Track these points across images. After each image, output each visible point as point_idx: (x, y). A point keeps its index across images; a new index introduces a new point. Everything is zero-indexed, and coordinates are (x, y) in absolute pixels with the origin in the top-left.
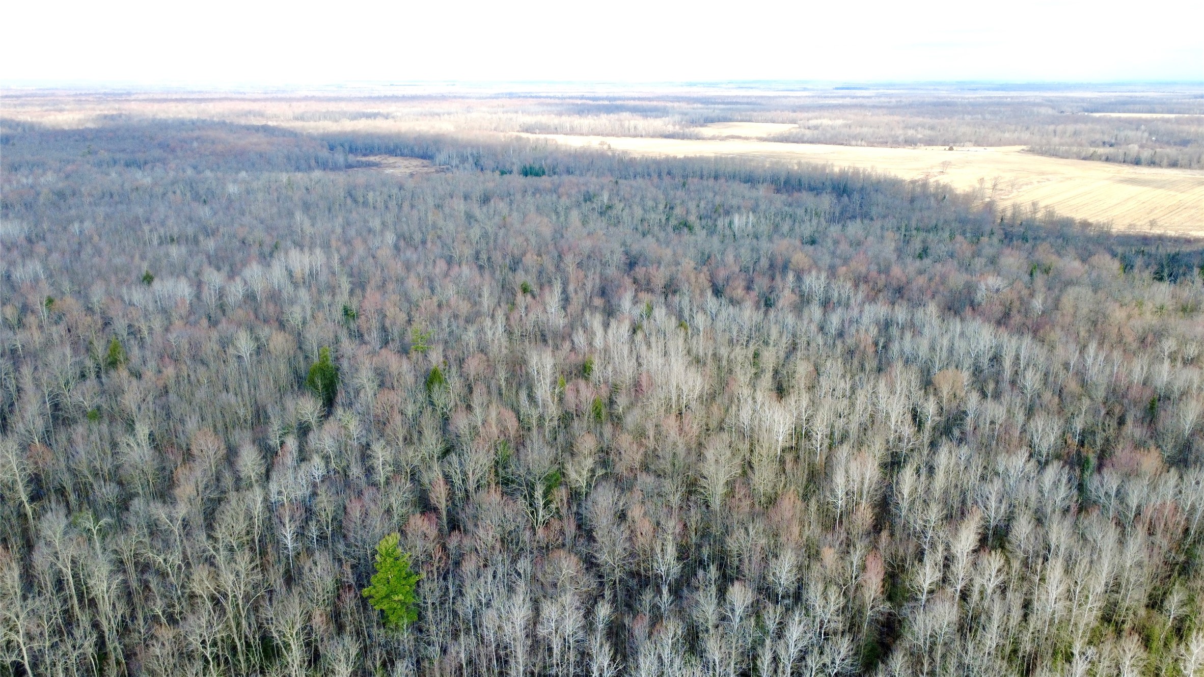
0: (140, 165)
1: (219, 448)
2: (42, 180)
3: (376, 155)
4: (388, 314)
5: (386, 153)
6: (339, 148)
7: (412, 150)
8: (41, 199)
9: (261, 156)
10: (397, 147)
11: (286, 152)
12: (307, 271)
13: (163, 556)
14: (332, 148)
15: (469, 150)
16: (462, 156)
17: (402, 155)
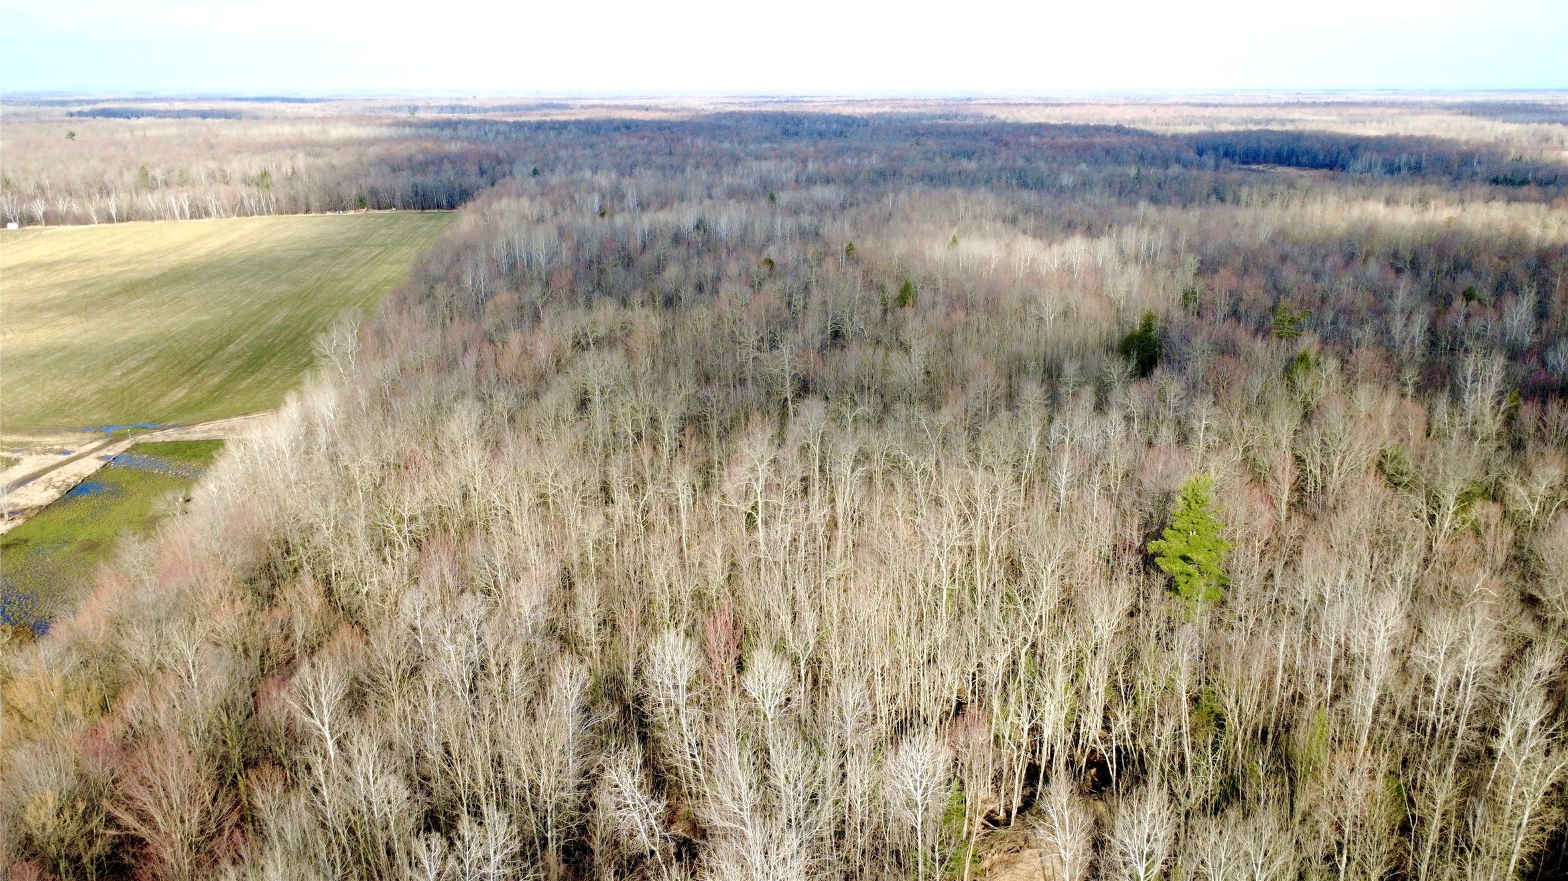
0: (969, 156)
1: (998, 386)
2: (866, 162)
3: (1260, 163)
4: (1244, 297)
5: (1275, 162)
6: (1210, 152)
7: (1315, 157)
8: (861, 177)
9: (1108, 152)
10: (1292, 153)
11: (1139, 150)
12: (1144, 248)
13: (914, 457)
14: (1200, 153)
15: (1404, 157)
16: (1392, 165)
17: (1299, 165)
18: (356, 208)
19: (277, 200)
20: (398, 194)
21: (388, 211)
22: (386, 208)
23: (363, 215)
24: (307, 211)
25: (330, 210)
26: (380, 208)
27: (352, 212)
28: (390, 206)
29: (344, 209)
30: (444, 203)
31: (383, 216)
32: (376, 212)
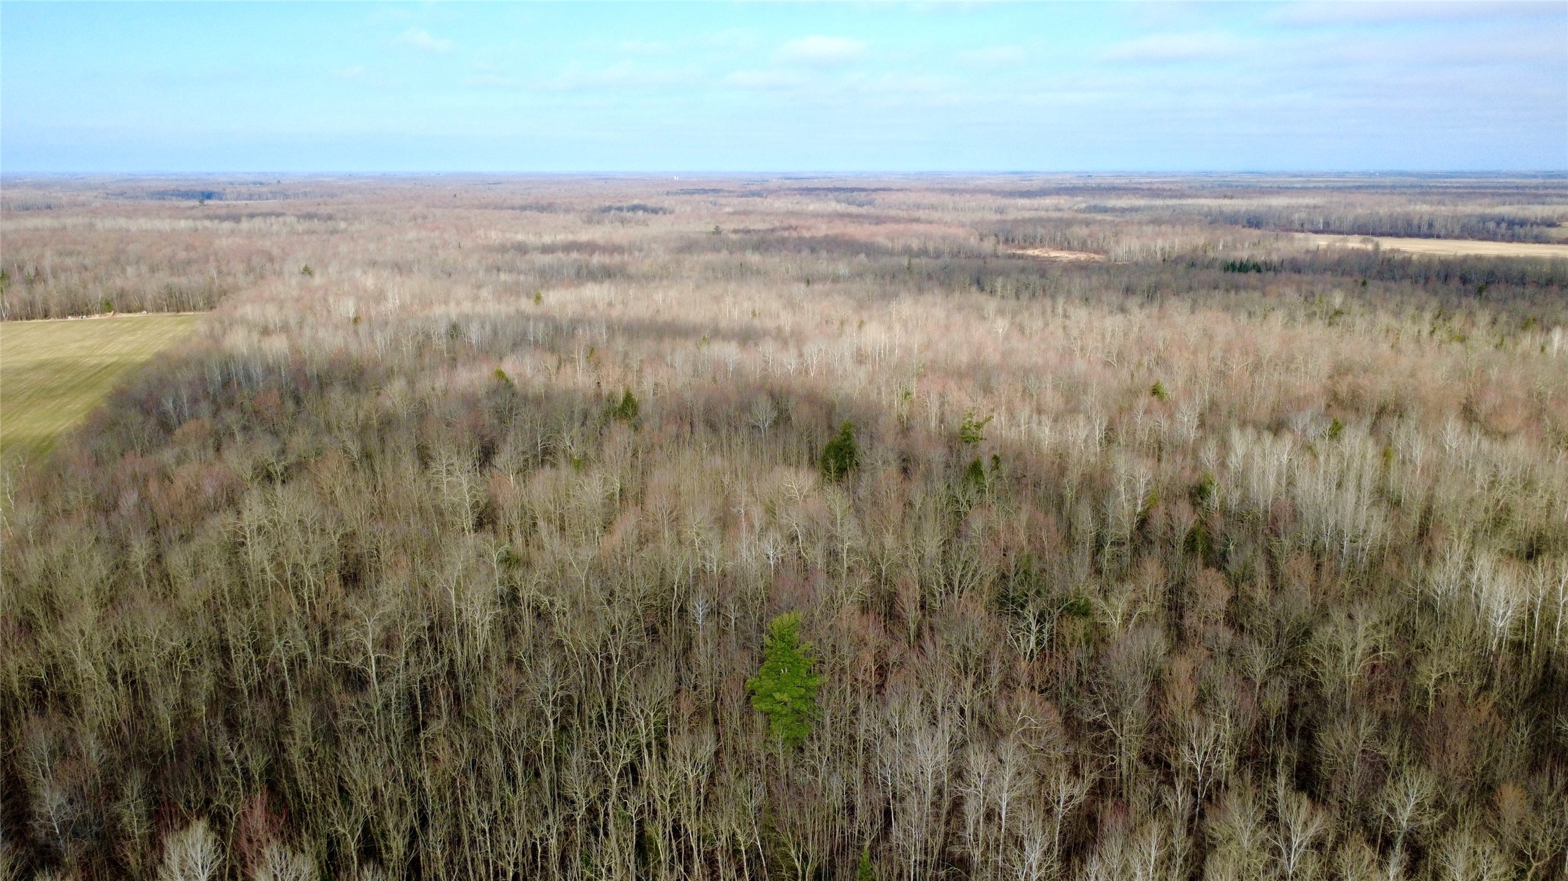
3: (1036, 248)
6: (992, 238)
7: (1084, 242)
10: (1064, 238)
16: (1149, 250)
17: (1070, 249)
18: (102, 312)
19: (11, 305)
20: (149, 296)
21: (138, 315)
22: (135, 311)
23: (108, 320)
24: (46, 316)
25: (72, 315)
26: (129, 312)
27: (97, 317)
28: (141, 309)
29: (88, 313)
30: (201, 304)
31: (130, 320)
32: (125, 315)
